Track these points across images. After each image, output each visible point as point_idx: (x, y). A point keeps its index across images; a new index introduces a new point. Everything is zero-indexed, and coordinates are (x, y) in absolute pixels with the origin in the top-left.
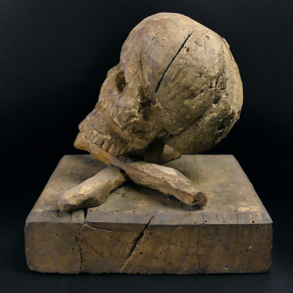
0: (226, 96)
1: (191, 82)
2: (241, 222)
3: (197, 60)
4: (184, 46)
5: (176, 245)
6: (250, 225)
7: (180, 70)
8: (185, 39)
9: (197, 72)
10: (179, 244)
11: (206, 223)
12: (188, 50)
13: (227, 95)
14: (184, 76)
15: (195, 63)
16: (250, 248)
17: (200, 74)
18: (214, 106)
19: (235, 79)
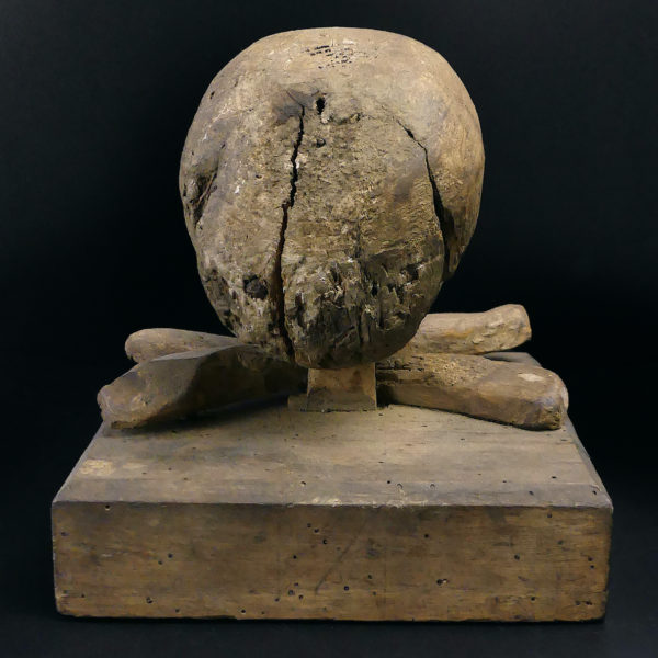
19: (237, 190)
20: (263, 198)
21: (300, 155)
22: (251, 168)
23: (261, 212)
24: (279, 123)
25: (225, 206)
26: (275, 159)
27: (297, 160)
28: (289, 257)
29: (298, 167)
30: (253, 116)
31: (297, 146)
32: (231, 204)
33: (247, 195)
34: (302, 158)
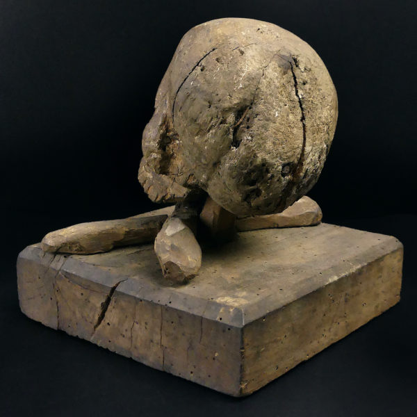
0: (250, 138)
1: (198, 113)
2: (207, 315)
3: (209, 83)
4: (200, 64)
5: (141, 324)
6: (216, 323)
7: (189, 96)
8: (205, 54)
9: (205, 100)
10: (143, 324)
11: (169, 305)
12: (202, 70)
13: (252, 137)
14: (192, 105)
15: (205, 87)
16: (216, 354)
17: (209, 102)
18: (234, 149)
19: (277, 115)
20: (291, 117)
21: (299, 90)
22: (281, 101)
23: (292, 125)
24: (285, 73)
25: (272, 125)
26: (289, 93)
27: (299, 94)
28: (308, 148)
29: (300, 97)
30: (270, 70)
31: (296, 85)
32: (275, 123)
33: (283, 116)
34: (300, 92)
